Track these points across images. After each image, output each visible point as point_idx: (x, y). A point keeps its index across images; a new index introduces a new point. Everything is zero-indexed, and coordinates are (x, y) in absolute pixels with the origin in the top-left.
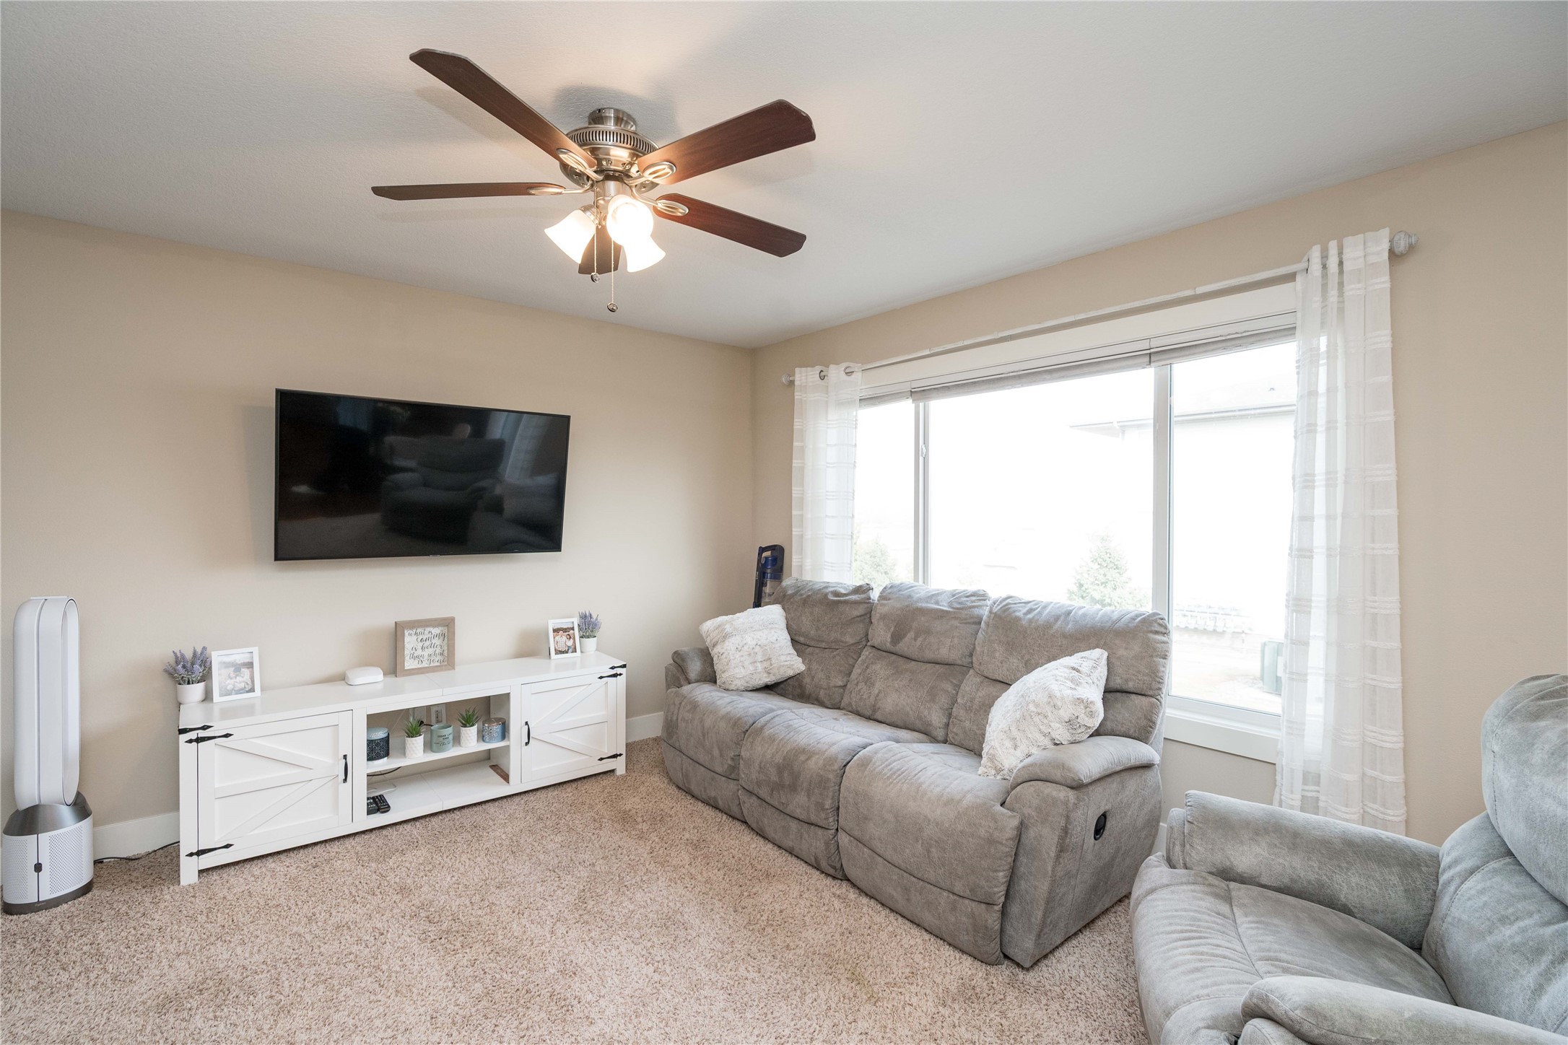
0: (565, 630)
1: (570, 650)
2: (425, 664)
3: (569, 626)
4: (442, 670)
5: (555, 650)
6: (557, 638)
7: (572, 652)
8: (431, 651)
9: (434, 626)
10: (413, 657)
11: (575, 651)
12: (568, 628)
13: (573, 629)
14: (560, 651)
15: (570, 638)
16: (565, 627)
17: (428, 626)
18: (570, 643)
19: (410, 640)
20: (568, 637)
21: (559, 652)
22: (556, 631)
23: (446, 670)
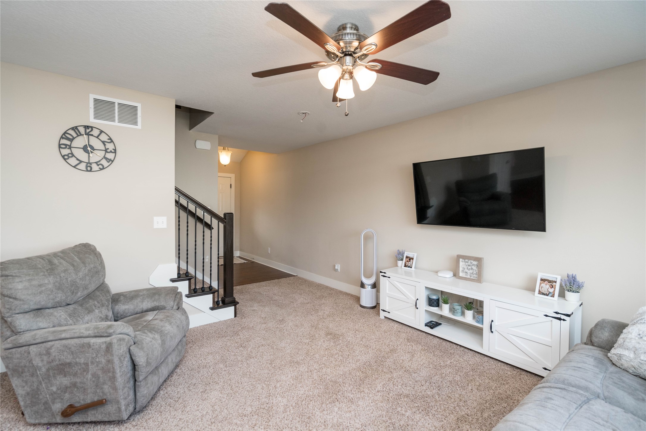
0: (550, 282)
1: (550, 295)
2: (468, 277)
3: (554, 280)
4: (475, 282)
5: (539, 291)
6: (542, 285)
7: (552, 296)
8: (471, 271)
9: (474, 260)
10: (463, 271)
11: (553, 296)
12: (552, 281)
13: (556, 282)
14: (542, 293)
15: (552, 287)
16: (550, 279)
17: (471, 259)
18: (551, 290)
19: (462, 264)
20: (551, 286)
21: (540, 293)
22: (542, 280)
23: (477, 282)
